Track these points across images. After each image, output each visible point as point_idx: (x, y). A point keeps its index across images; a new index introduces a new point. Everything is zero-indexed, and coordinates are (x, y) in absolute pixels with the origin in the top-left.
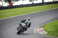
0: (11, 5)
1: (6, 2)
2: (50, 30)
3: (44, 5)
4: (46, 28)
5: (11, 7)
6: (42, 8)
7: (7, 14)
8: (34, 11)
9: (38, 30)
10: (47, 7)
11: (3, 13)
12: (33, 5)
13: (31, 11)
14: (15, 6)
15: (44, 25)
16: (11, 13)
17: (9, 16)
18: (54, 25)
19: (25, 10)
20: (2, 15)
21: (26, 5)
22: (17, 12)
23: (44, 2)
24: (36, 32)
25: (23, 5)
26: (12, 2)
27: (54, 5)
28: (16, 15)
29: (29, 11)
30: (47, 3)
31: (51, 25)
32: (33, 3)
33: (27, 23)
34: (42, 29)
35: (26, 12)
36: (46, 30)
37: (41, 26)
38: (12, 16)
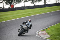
0: (12, 7)
1: (7, 3)
2: (52, 33)
3: (46, 7)
4: (49, 31)
5: (12, 9)
6: (45, 10)
8: (36, 13)
9: (40, 33)
10: (50, 9)
12: (35, 7)
14: (16, 8)
16: (12, 16)
17: (10, 19)
18: (56, 28)
23: (47, 4)
24: (38, 35)
26: (13, 4)
27: (57, 7)
28: (17, 17)
29: (31, 13)
30: (49, 5)
31: (53, 28)
32: (35, 5)
33: (28, 24)
34: (44, 32)
35: (27, 14)
36: (48, 33)
37: (43, 29)
38: (13, 19)
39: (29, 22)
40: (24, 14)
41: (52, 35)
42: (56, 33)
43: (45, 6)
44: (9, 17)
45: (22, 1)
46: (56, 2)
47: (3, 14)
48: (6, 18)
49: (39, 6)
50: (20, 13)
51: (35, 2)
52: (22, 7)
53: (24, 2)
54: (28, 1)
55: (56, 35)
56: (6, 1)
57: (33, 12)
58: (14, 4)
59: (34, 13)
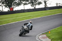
0: (11, 10)
1: (6, 6)
2: (53, 37)
3: (47, 10)
4: (49, 35)
5: (12, 12)
6: (45, 13)
7: (8, 19)
8: (36, 16)
9: (40, 37)
10: (50, 12)
11: (3, 18)
12: (35, 10)
13: (33, 16)
14: (15, 11)
15: (47, 31)
17: (10, 22)
18: (57, 31)
19: (27, 15)
20: (2, 20)
21: (28, 9)
22: (18, 18)
23: (47, 7)
24: (38, 39)
25: (24, 10)
26: (12, 7)
27: (58, 10)
28: (17, 21)
29: (31, 16)
30: (50, 7)
31: (54, 32)
32: (35, 8)
34: (45, 36)
35: (27, 17)
36: (49, 37)
37: (43, 33)
38: (13, 22)
39: (30, 23)
40: (23, 17)
41: (53, 39)
42: (57, 37)
43: (45, 9)
44: (8, 20)
45: (22, 4)
46: (57, 5)
47: (2, 17)
48: (6, 21)
49: (39, 9)
50: (20, 16)
51: (35, 5)
52: (22, 10)
53: (24, 5)
54: (28, 4)
55: (57, 39)
56: (5, 4)
57: (33, 15)
58: (14, 7)
59: (35, 16)
